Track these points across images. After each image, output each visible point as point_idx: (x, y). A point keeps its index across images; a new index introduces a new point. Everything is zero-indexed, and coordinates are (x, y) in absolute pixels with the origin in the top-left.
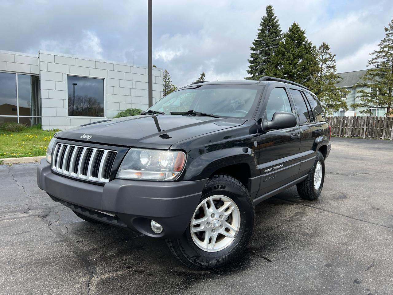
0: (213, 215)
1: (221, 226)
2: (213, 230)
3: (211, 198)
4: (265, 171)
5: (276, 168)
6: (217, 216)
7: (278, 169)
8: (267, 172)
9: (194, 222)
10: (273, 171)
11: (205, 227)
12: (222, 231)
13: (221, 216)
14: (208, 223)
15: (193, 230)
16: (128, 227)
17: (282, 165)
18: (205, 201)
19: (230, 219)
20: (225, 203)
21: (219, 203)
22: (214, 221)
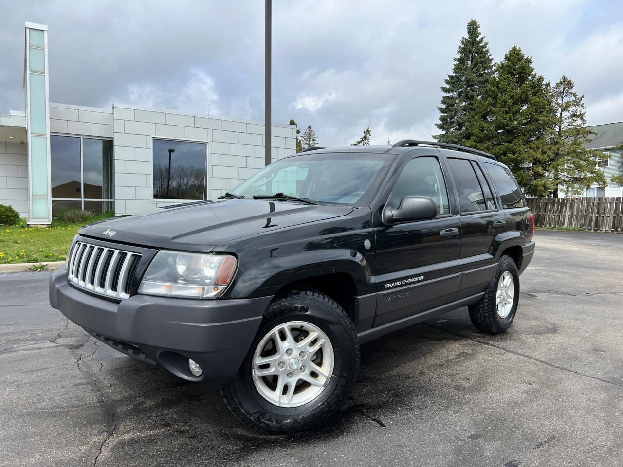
0: (289, 351)
1: (302, 369)
2: (290, 374)
3: (286, 326)
4: (387, 286)
5: (408, 281)
6: (296, 353)
7: (412, 283)
8: (390, 288)
9: (258, 361)
10: (402, 285)
11: (276, 369)
12: (305, 376)
13: (302, 353)
14: (281, 364)
15: (257, 373)
16: (157, 365)
17: (422, 278)
18: (275, 330)
19: (318, 358)
20: (310, 333)
21: (300, 334)
22: (292, 360)
